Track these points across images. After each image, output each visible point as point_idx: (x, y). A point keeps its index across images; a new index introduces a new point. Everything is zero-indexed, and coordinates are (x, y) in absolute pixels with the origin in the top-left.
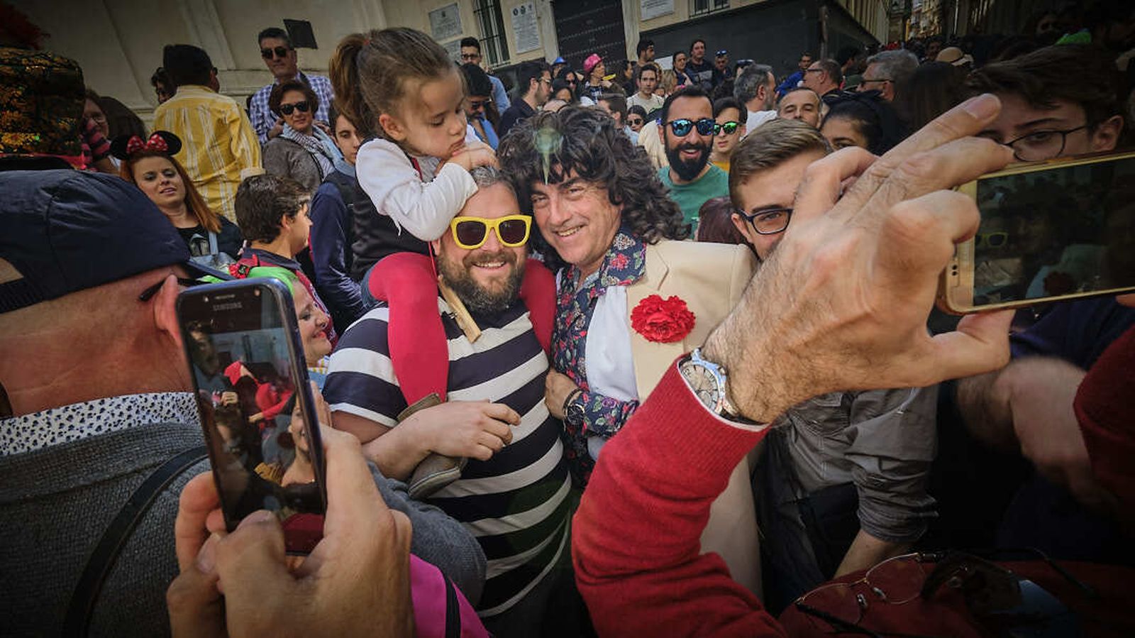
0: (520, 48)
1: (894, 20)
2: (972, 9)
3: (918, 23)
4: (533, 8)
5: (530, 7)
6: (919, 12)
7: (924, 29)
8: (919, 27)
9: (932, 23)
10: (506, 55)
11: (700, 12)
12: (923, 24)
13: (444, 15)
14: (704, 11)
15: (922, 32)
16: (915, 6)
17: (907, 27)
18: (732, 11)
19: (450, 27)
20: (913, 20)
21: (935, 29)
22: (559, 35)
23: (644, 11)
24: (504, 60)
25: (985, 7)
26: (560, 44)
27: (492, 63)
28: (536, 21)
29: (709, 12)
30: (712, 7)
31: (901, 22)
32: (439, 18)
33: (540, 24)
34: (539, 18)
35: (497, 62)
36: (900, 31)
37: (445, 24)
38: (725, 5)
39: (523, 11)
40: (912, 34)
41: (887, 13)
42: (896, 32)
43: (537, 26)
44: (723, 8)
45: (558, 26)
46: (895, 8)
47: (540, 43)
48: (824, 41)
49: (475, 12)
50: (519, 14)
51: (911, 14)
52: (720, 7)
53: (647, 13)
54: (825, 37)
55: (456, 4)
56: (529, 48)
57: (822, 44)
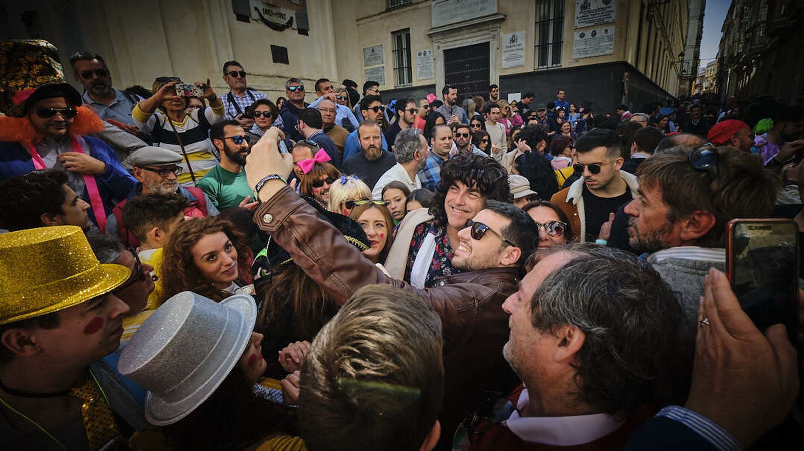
0: (419, 77)
1: (683, 81)
2: (738, 80)
3: (702, 84)
4: (432, 53)
5: (430, 52)
6: (703, 77)
7: (706, 88)
8: (703, 87)
9: (712, 85)
10: (410, 80)
11: (541, 67)
12: (705, 85)
13: (373, 51)
14: (544, 67)
15: (704, 90)
16: (699, 73)
17: (693, 86)
18: (563, 69)
19: (375, 59)
20: (698, 82)
21: (714, 89)
22: (446, 72)
23: (504, 62)
24: (409, 83)
25: (747, 81)
26: (447, 77)
27: (400, 84)
28: (432, 61)
29: (548, 68)
30: (550, 65)
31: (688, 83)
32: (369, 52)
33: (435, 64)
34: (434, 59)
35: (403, 83)
36: (687, 88)
37: (373, 56)
38: (559, 65)
39: (425, 54)
40: (697, 91)
41: (678, 76)
42: (684, 89)
43: (433, 64)
44: (557, 66)
45: (446, 65)
46: (684, 73)
47: (433, 75)
48: (625, 95)
49: (393, 51)
50: (422, 55)
51: (696, 78)
52: (555, 65)
53: (505, 64)
54: (626, 92)
55: (382, 45)
56: (425, 78)
57: (624, 97)
